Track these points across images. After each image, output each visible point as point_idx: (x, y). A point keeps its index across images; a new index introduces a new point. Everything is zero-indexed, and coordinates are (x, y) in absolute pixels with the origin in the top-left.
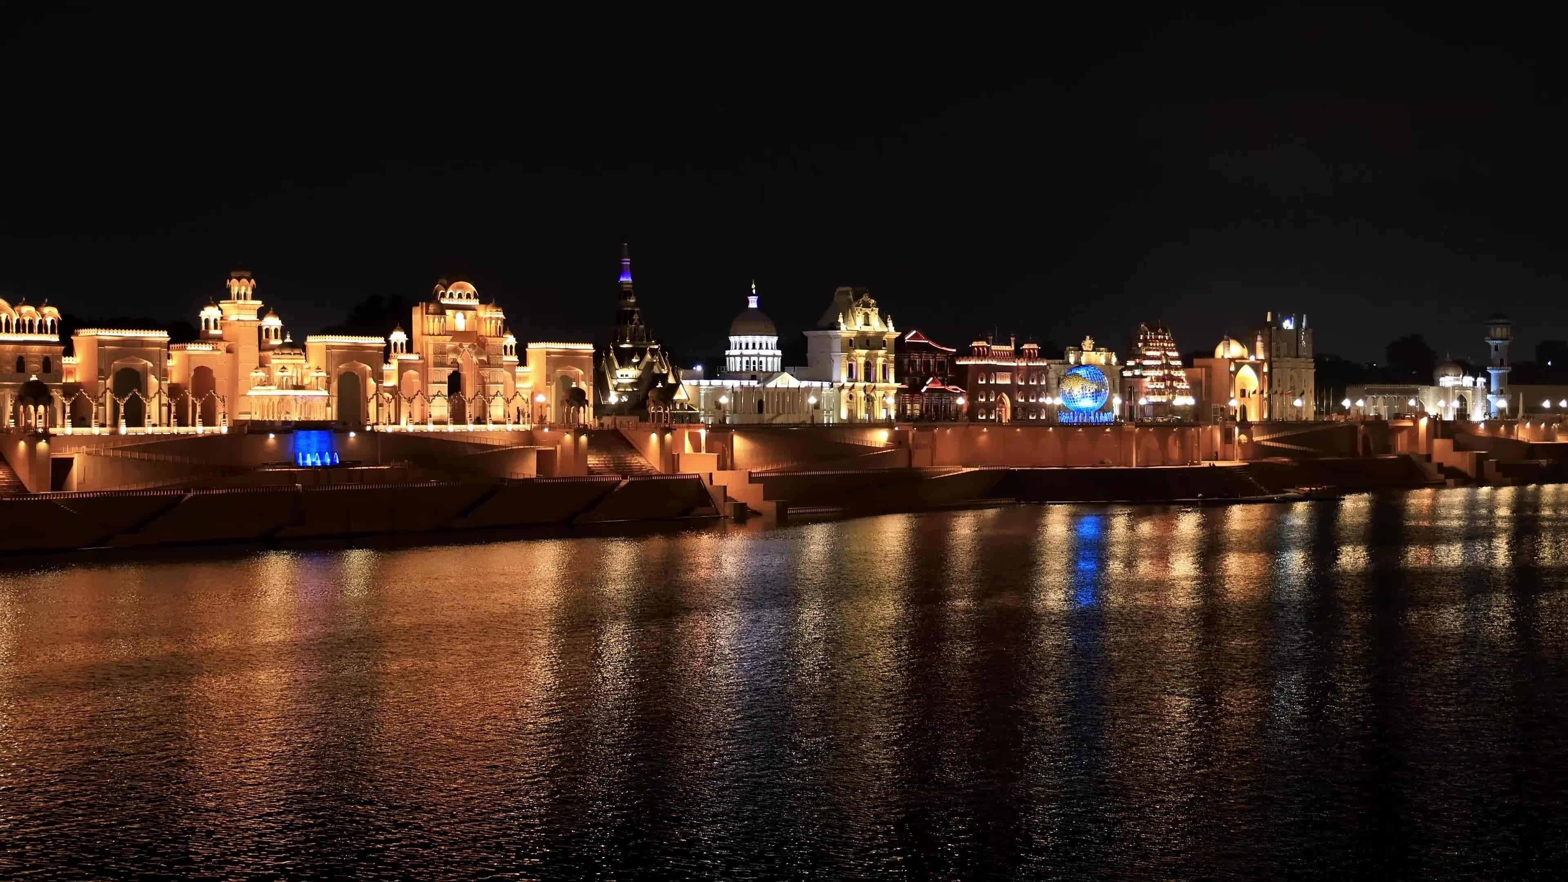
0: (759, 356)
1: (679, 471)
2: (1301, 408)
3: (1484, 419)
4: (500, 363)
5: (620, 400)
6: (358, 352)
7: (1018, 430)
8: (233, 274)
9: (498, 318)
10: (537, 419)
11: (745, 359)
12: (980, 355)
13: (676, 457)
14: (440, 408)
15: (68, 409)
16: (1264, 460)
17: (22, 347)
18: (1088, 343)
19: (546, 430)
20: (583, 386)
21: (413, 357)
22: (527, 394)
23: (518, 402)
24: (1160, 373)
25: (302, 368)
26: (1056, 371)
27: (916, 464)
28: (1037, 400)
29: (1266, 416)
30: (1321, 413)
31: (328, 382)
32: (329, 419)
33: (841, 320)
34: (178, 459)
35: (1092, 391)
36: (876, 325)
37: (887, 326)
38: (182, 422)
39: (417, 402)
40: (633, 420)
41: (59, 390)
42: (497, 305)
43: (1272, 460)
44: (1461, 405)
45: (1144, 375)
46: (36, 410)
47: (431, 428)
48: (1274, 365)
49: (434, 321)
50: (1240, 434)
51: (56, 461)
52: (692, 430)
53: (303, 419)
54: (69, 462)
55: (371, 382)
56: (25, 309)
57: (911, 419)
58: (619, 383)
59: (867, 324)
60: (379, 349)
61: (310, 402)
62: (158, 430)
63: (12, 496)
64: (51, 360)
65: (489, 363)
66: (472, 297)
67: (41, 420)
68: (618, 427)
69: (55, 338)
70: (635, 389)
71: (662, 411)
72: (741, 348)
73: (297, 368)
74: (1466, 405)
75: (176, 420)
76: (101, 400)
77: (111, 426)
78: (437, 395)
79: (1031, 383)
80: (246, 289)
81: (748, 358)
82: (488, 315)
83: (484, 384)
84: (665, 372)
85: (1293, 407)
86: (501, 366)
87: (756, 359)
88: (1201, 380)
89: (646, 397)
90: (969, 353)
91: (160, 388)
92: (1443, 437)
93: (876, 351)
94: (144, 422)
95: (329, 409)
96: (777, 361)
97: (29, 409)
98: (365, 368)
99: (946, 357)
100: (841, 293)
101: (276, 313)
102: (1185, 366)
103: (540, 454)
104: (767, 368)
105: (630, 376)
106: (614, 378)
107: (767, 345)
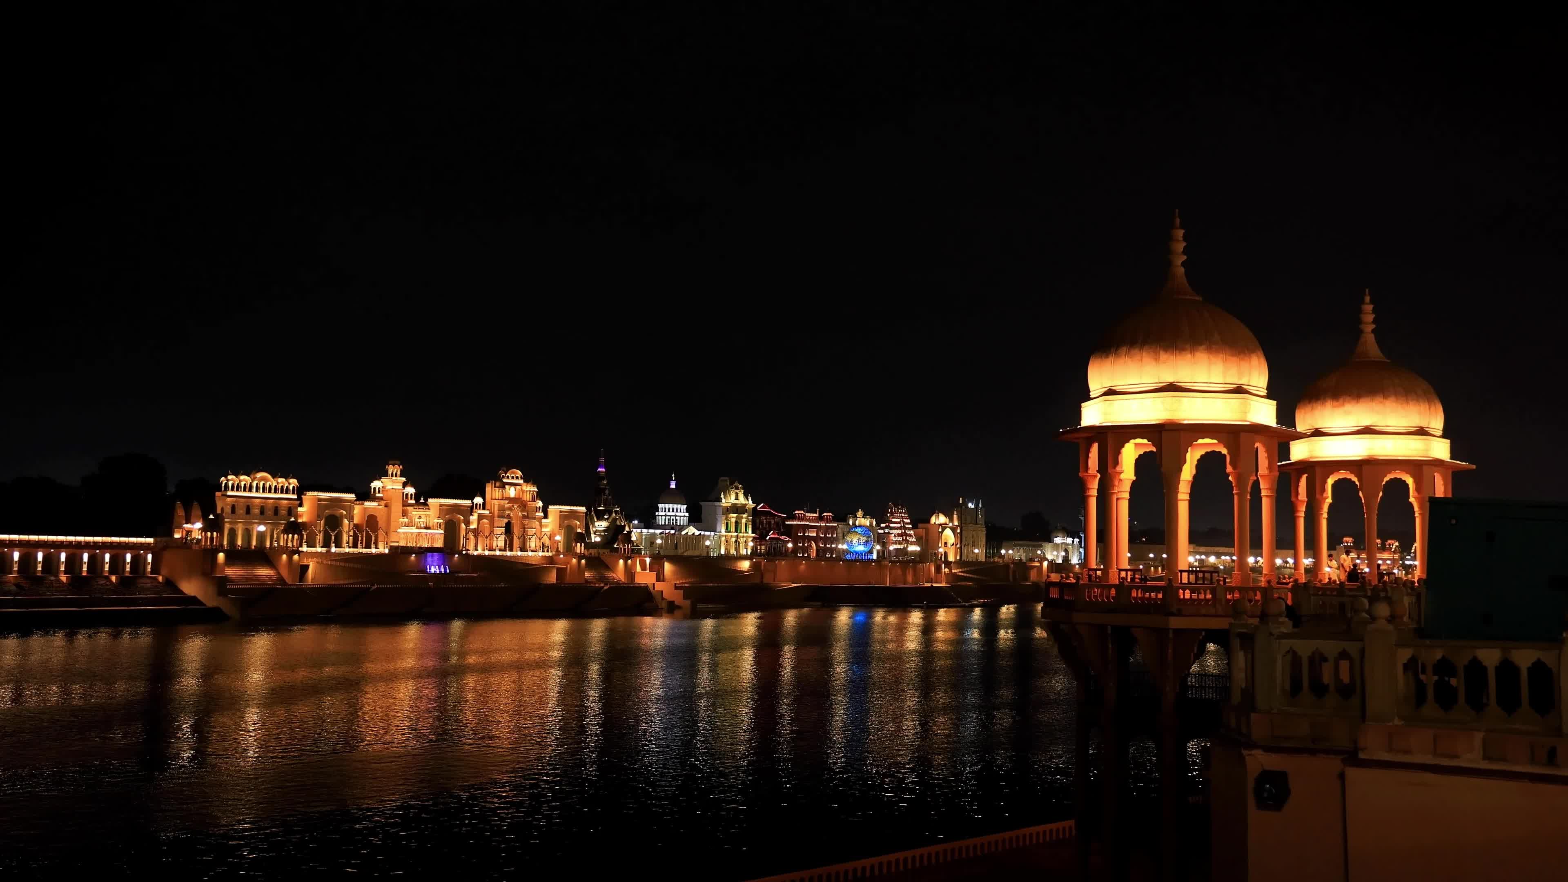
0: (676, 516)
1: (635, 581)
2: (978, 553)
3: (1078, 562)
4: (534, 516)
5: (599, 540)
6: (456, 509)
7: (823, 563)
8: (389, 462)
9: (534, 491)
10: (554, 550)
11: (667, 518)
12: (800, 519)
13: (633, 574)
14: (501, 542)
15: (305, 537)
16: (959, 583)
17: (277, 501)
18: (860, 513)
19: (560, 556)
20: (578, 531)
21: (486, 512)
22: (548, 535)
23: (544, 539)
24: (899, 532)
25: (426, 517)
26: (842, 529)
27: (765, 581)
28: (831, 546)
29: (958, 558)
30: (990, 557)
31: (440, 525)
32: (441, 546)
33: (722, 496)
35: (864, 541)
36: (742, 500)
37: (748, 501)
38: (368, 547)
39: (488, 538)
40: (607, 551)
41: (301, 526)
42: (534, 484)
43: (963, 583)
44: (1066, 554)
45: (891, 532)
46: (293, 538)
47: (498, 553)
48: (963, 528)
49: (499, 492)
50: (945, 568)
51: (302, 566)
52: (641, 558)
53: (428, 546)
54: (308, 566)
55: (463, 526)
56: (280, 480)
57: (760, 555)
58: (596, 530)
59: (737, 499)
60: (468, 507)
61: (430, 537)
62: (350, 550)
63: (279, 585)
64: (293, 509)
65: (527, 517)
66: (520, 478)
68: (599, 555)
69: (295, 497)
70: (608, 534)
71: (626, 547)
72: (665, 511)
73: (423, 516)
74: (1068, 554)
77: (326, 547)
78: (499, 535)
79: (828, 536)
80: (397, 471)
81: (669, 517)
82: (528, 489)
83: (524, 529)
84: (623, 524)
85: (973, 553)
86: (534, 518)
87: (674, 518)
88: (923, 536)
89: (613, 539)
90: (794, 518)
91: (349, 526)
92: (1056, 573)
93: (742, 515)
94: (343, 545)
95: (441, 541)
96: (686, 519)
97: (289, 537)
98: (459, 517)
99: (780, 520)
100: (722, 480)
101: (413, 486)
102: (913, 528)
103: (558, 569)
104: (680, 523)
105: (603, 526)
106: (594, 526)
107: (680, 509)
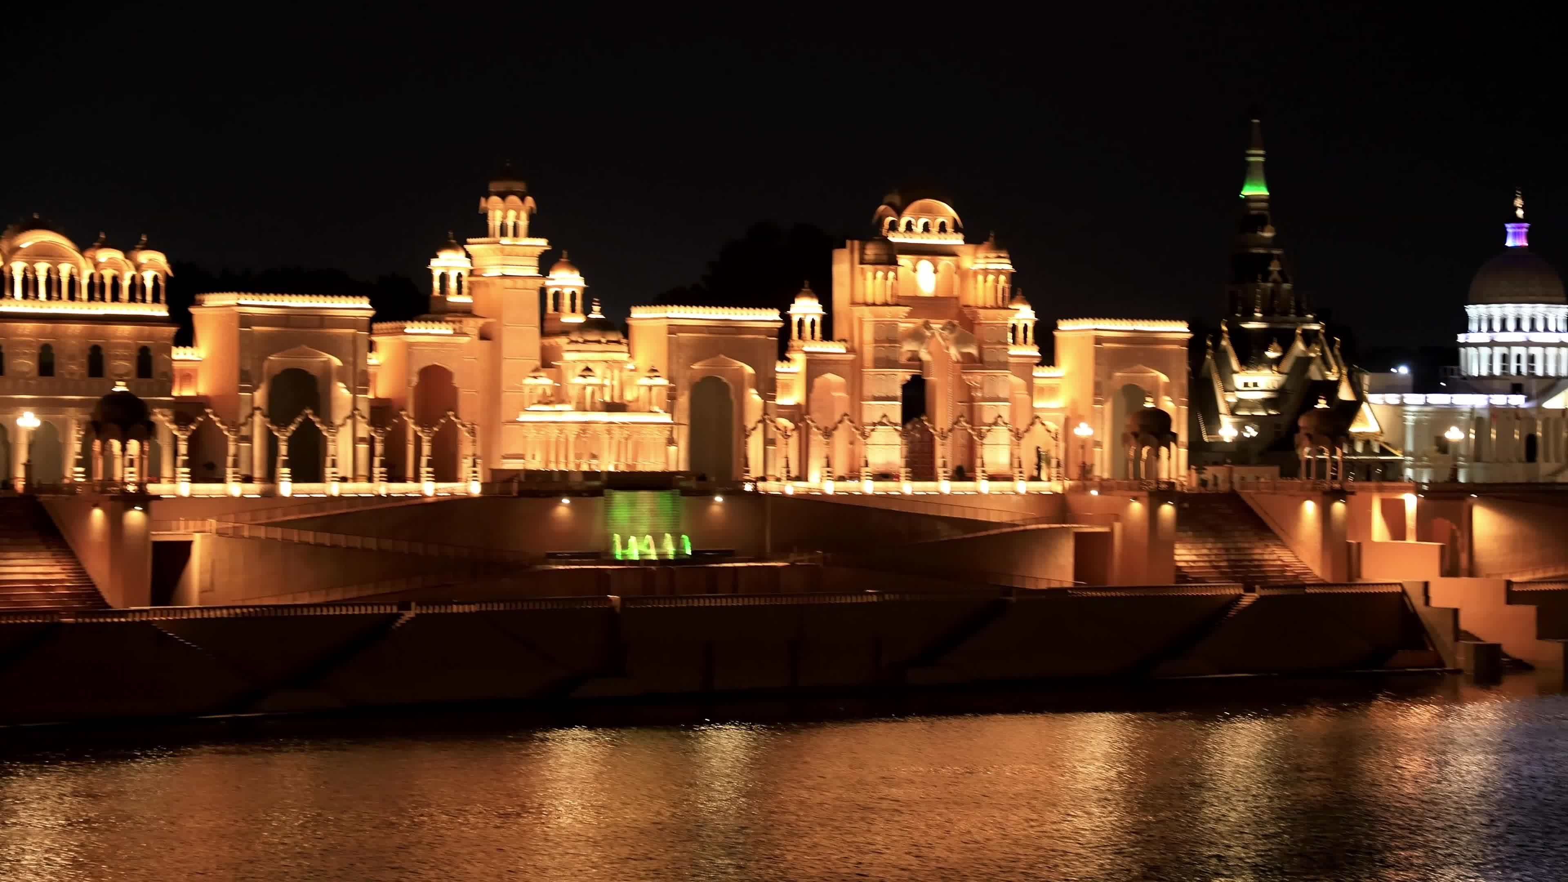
0: (1528, 344)
1: (1358, 575)
4: (1004, 359)
5: (1240, 435)
6: (728, 339)
8: (493, 187)
9: (999, 272)
10: (1074, 471)
11: (1498, 351)
13: (1354, 549)
14: (886, 448)
15: (183, 448)
17: (99, 328)
19: (1094, 493)
20: (1168, 405)
21: (835, 348)
22: (1056, 422)
23: (1038, 437)
25: (621, 370)
31: (672, 396)
32: (672, 468)
34: (387, 544)
38: (395, 474)
39: (841, 437)
40: (1268, 474)
41: (167, 411)
42: (998, 246)
46: (124, 449)
47: (869, 487)
49: (875, 278)
51: (162, 546)
52: (1388, 496)
53: (622, 468)
54: (185, 548)
55: (754, 398)
56: (105, 255)
58: (1240, 400)
60: (768, 332)
61: (635, 436)
62: (350, 489)
63: (78, 613)
64: (152, 353)
65: (981, 360)
66: (951, 230)
67: (132, 469)
68: (1237, 487)
69: (161, 311)
70: (1272, 412)
71: (1326, 456)
72: (1490, 329)
73: (610, 368)
75: (383, 469)
76: (244, 431)
77: (263, 480)
78: (881, 424)
80: (518, 217)
81: (1504, 350)
82: (981, 264)
83: (971, 400)
84: (1332, 377)
86: (1004, 366)
87: (1522, 350)
89: (1294, 428)
91: (355, 408)
94: (323, 472)
95: (672, 449)
97: (111, 446)
98: (740, 371)
101: (575, 263)
103: (1081, 539)
104: (1545, 368)
105: (1262, 386)
106: (1228, 388)
107: (1546, 321)
